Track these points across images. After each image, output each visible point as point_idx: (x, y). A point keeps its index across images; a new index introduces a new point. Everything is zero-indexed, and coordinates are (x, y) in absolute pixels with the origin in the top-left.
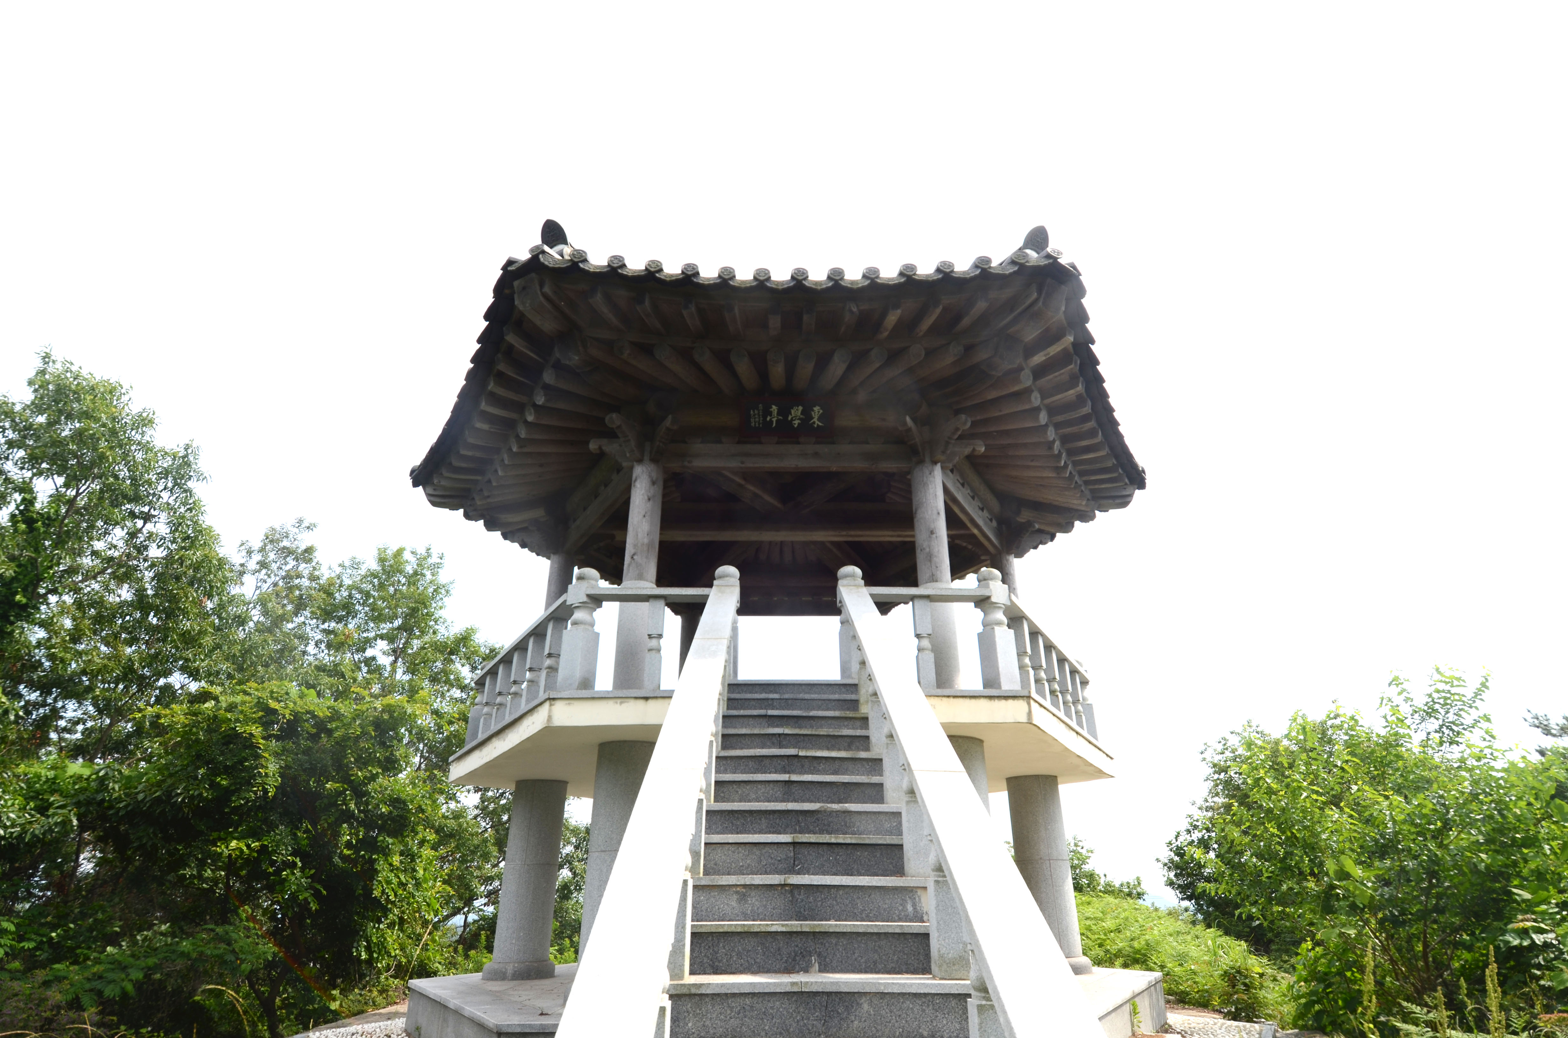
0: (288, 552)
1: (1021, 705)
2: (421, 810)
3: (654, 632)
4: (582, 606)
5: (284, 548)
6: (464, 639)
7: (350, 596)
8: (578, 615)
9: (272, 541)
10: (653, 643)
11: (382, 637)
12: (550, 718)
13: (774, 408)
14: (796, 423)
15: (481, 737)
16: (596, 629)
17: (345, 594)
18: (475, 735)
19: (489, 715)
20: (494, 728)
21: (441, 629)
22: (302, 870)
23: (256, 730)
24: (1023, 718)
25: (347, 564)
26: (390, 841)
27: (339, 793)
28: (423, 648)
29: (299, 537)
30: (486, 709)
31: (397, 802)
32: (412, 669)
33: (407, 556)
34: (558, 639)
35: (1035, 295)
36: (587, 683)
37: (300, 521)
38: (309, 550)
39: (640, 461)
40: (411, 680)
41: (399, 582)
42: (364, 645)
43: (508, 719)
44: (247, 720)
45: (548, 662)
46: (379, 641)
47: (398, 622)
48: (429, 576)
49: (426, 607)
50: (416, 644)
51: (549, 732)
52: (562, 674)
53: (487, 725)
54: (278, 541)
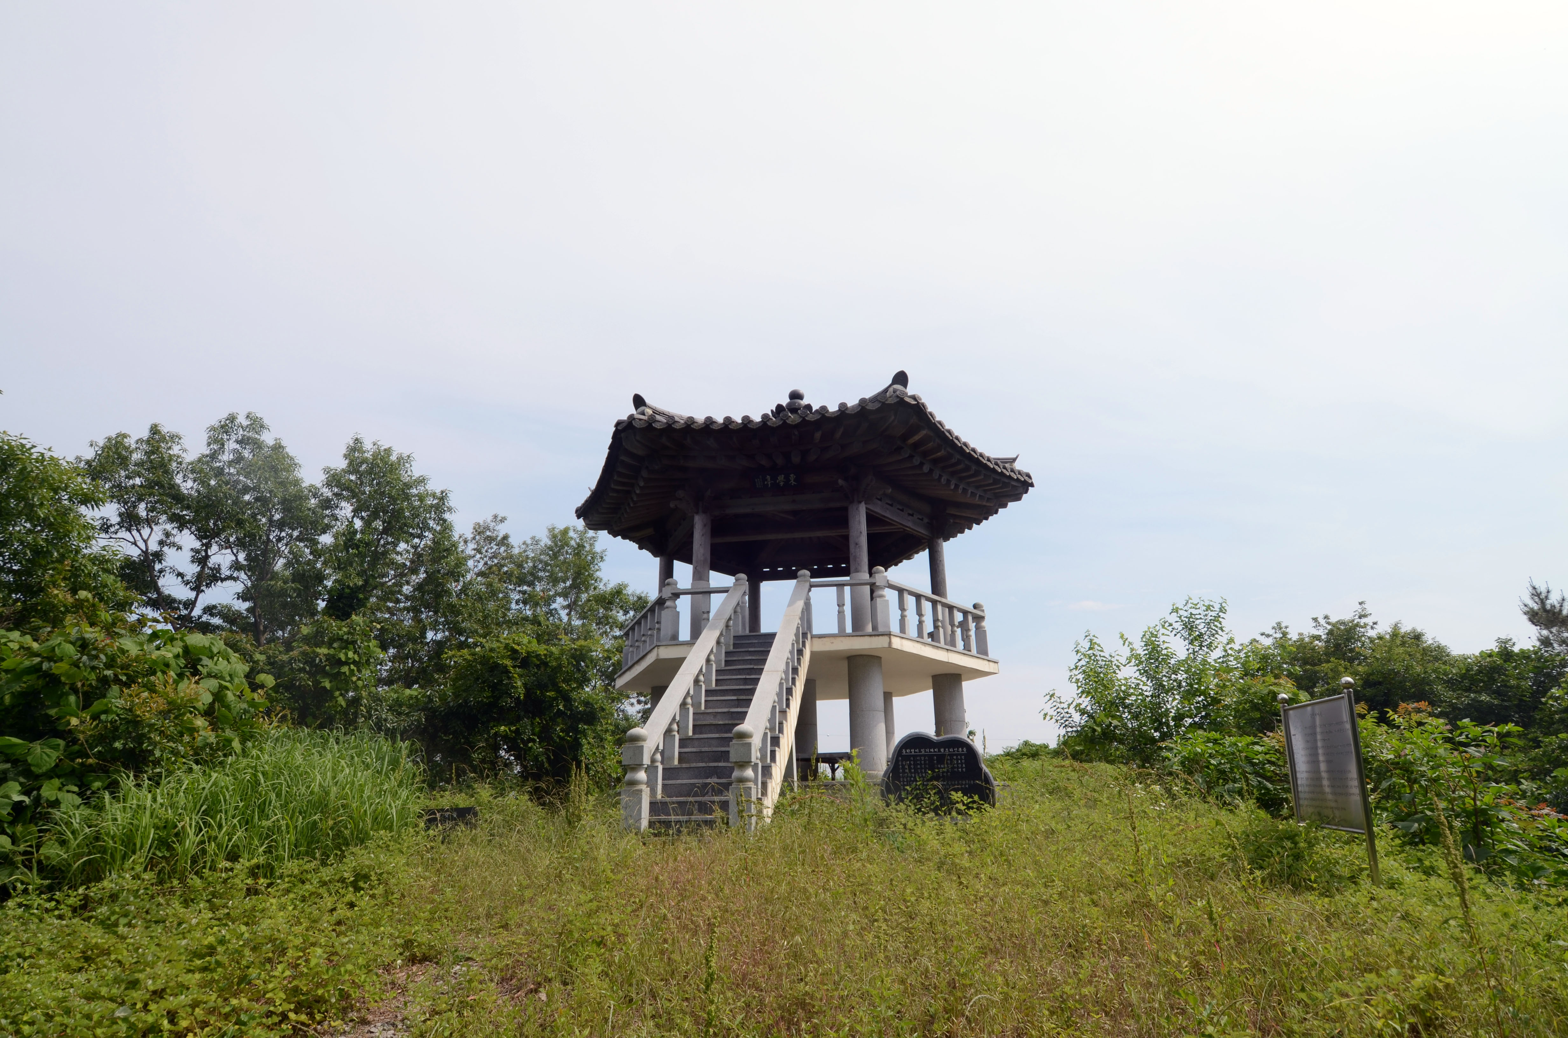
0: (490, 539)
1: (886, 638)
2: (603, 710)
3: (705, 610)
4: (670, 599)
5: (488, 536)
6: (618, 592)
7: (535, 567)
8: (668, 603)
9: (479, 533)
10: (705, 616)
11: (560, 595)
12: (658, 655)
13: (768, 477)
14: (782, 484)
15: (630, 664)
16: (678, 609)
17: (531, 564)
18: (627, 663)
19: (633, 652)
20: (636, 659)
21: (601, 586)
22: (540, 743)
23: (508, 662)
24: (886, 645)
25: (529, 542)
26: (586, 727)
27: (555, 699)
28: (589, 600)
29: (497, 528)
30: (631, 649)
31: (586, 703)
32: (583, 616)
33: (571, 534)
34: (660, 615)
35: (893, 417)
36: (675, 637)
37: (496, 517)
38: (506, 537)
39: (697, 513)
40: (583, 624)
41: (567, 552)
42: (549, 600)
43: (642, 654)
44: (503, 657)
45: (657, 626)
46: (558, 598)
47: (568, 583)
48: (588, 548)
49: (586, 571)
50: (584, 596)
51: (658, 661)
52: (662, 633)
53: (632, 658)
54: (483, 532)
